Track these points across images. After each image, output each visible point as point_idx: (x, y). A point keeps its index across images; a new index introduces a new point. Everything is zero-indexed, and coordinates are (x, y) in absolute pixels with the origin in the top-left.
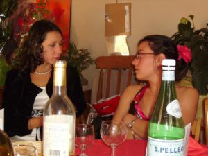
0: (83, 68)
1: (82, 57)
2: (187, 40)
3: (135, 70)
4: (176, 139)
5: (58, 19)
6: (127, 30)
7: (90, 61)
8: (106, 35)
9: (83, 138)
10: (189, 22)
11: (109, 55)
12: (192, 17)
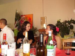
0: (36, 32)
1: (35, 29)
2: (59, 25)
3: (45, 32)
4: (52, 49)
5: (30, 21)
6: (46, 23)
7: (37, 30)
8: (41, 24)
9: (33, 48)
10: (59, 21)
11: (41, 29)
12: (60, 20)
